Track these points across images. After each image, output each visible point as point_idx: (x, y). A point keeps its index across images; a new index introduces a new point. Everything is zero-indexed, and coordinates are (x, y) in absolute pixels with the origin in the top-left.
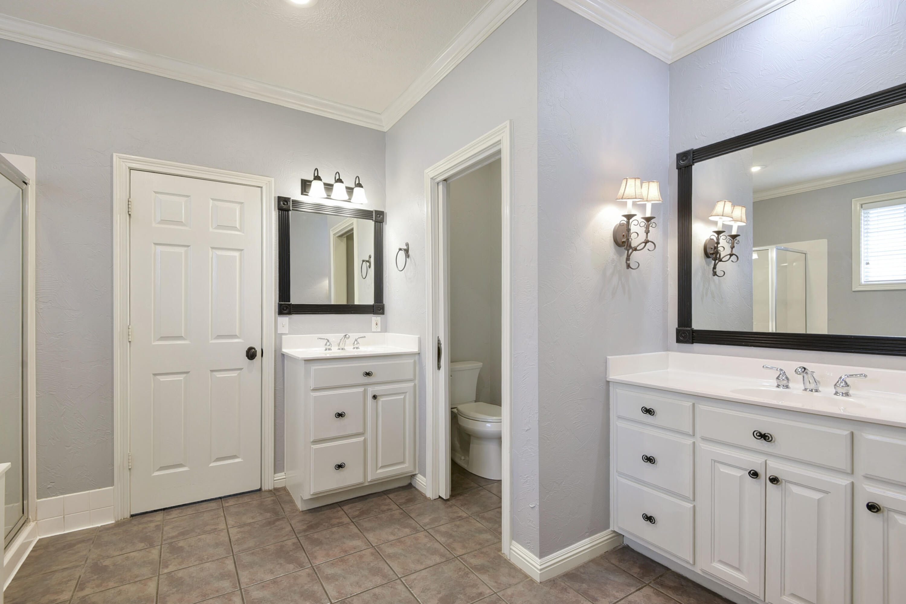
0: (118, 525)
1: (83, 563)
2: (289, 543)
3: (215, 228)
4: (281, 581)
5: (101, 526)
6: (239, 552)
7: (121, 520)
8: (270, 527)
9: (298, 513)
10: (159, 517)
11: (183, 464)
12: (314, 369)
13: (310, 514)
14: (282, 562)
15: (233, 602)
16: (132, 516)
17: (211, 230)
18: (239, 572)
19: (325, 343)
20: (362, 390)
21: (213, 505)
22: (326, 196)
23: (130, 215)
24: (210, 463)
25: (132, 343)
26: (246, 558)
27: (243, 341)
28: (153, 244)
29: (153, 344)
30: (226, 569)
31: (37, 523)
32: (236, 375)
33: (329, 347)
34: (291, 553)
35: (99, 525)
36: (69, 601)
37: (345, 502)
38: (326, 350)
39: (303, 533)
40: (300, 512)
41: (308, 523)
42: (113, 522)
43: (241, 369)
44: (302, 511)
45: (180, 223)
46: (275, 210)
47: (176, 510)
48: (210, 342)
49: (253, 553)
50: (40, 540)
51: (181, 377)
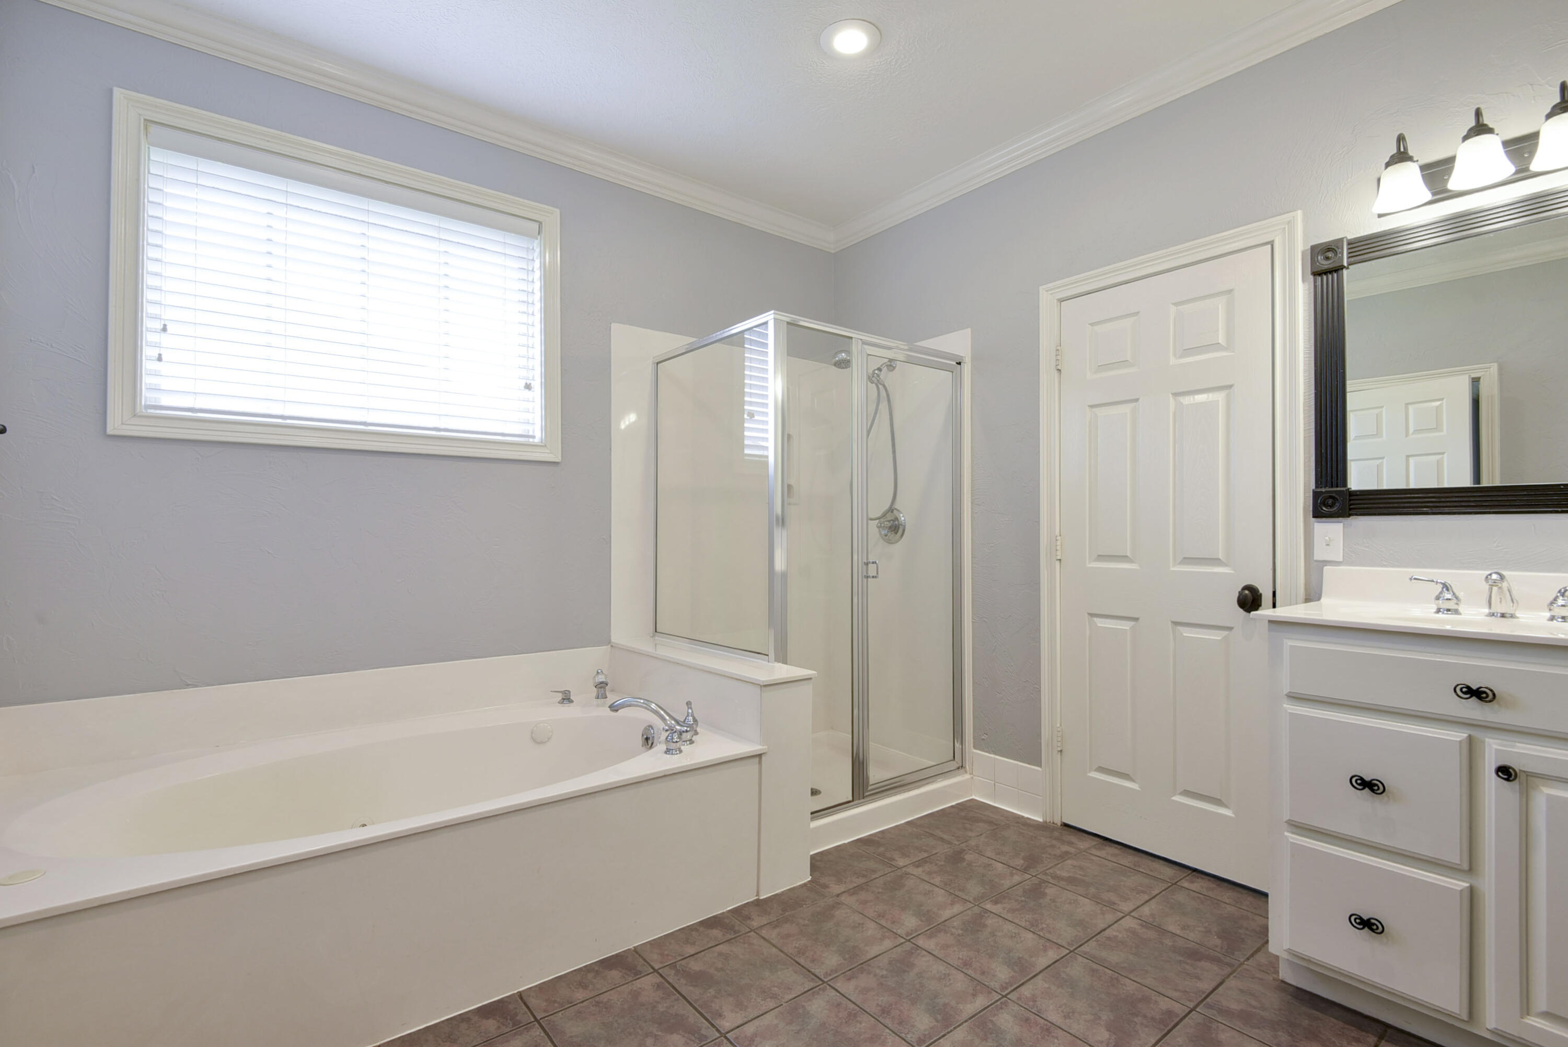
0: (1044, 827)
1: (957, 843)
2: (1164, 1004)
3: (1181, 357)
4: (1057, 1038)
5: (1028, 818)
6: (1086, 954)
7: (1050, 822)
8: (1181, 958)
9: (1271, 979)
10: (1088, 843)
11: (1131, 775)
12: (1290, 646)
13: (1289, 997)
14: (1104, 1017)
15: (973, 1000)
16: (1066, 825)
17: (1173, 361)
18: (1040, 977)
19: (1437, 593)
20: (1458, 739)
21: (1168, 872)
22: (1428, 196)
23: (1059, 370)
24: (1174, 796)
25: (1062, 561)
26: (1077, 969)
27: (1232, 572)
28: (1087, 407)
29: (1088, 566)
30: (1033, 959)
31: (972, 778)
32: (1219, 638)
33: (1451, 605)
34: (1138, 1020)
35: (1026, 815)
36: (896, 869)
37: (1412, 1039)
38: (1438, 611)
39: (1215, 1012)
40: (1274, 979)
41: (1255, 1007)
42: (1041, 820)
43: (1230, 629)
44: (1283, 981)
45: (1124, 363)
46: (1303, 281)
47: (1116, 848)
48: (1172, 569)
49: (1093, 971)
50: (972, 799)
51: (1126, 626)
